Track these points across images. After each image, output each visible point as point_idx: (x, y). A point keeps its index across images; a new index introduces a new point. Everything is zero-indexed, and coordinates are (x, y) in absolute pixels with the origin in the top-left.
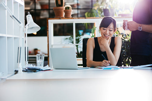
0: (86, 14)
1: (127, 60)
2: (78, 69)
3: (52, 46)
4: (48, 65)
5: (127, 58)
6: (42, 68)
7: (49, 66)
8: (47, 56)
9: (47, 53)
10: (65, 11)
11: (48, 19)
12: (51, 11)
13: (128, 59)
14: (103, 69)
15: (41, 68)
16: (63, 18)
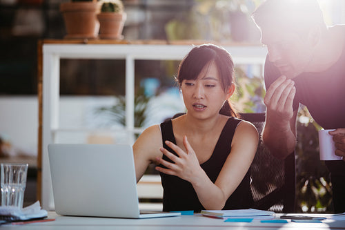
0: (170, 28)
1: (304, 189)
2: (141, 216)
3: (53, 134)
4: (38, 202)
5: (307, 183)
6: (18, 211)
7: (41, 206)
8: (34, 163)
9: (35, 152)
10: (100, 18)
11: (43, 43)
12: (52, 13)
13: (309, 186)
14: (225, 219)
15: (15, 214)
16: (91, 40)
